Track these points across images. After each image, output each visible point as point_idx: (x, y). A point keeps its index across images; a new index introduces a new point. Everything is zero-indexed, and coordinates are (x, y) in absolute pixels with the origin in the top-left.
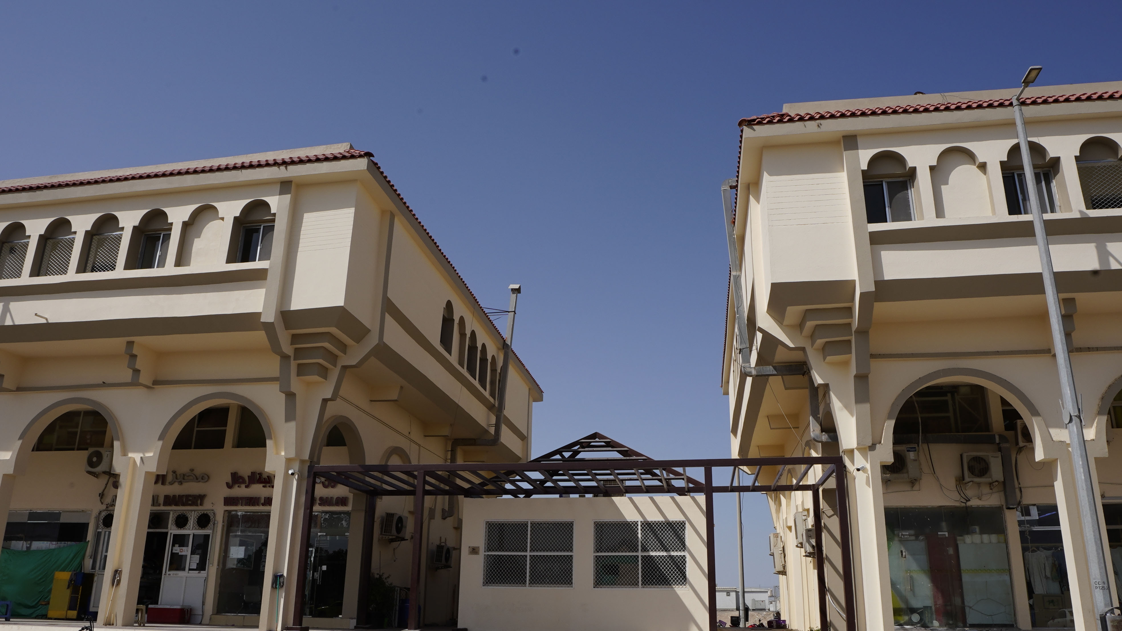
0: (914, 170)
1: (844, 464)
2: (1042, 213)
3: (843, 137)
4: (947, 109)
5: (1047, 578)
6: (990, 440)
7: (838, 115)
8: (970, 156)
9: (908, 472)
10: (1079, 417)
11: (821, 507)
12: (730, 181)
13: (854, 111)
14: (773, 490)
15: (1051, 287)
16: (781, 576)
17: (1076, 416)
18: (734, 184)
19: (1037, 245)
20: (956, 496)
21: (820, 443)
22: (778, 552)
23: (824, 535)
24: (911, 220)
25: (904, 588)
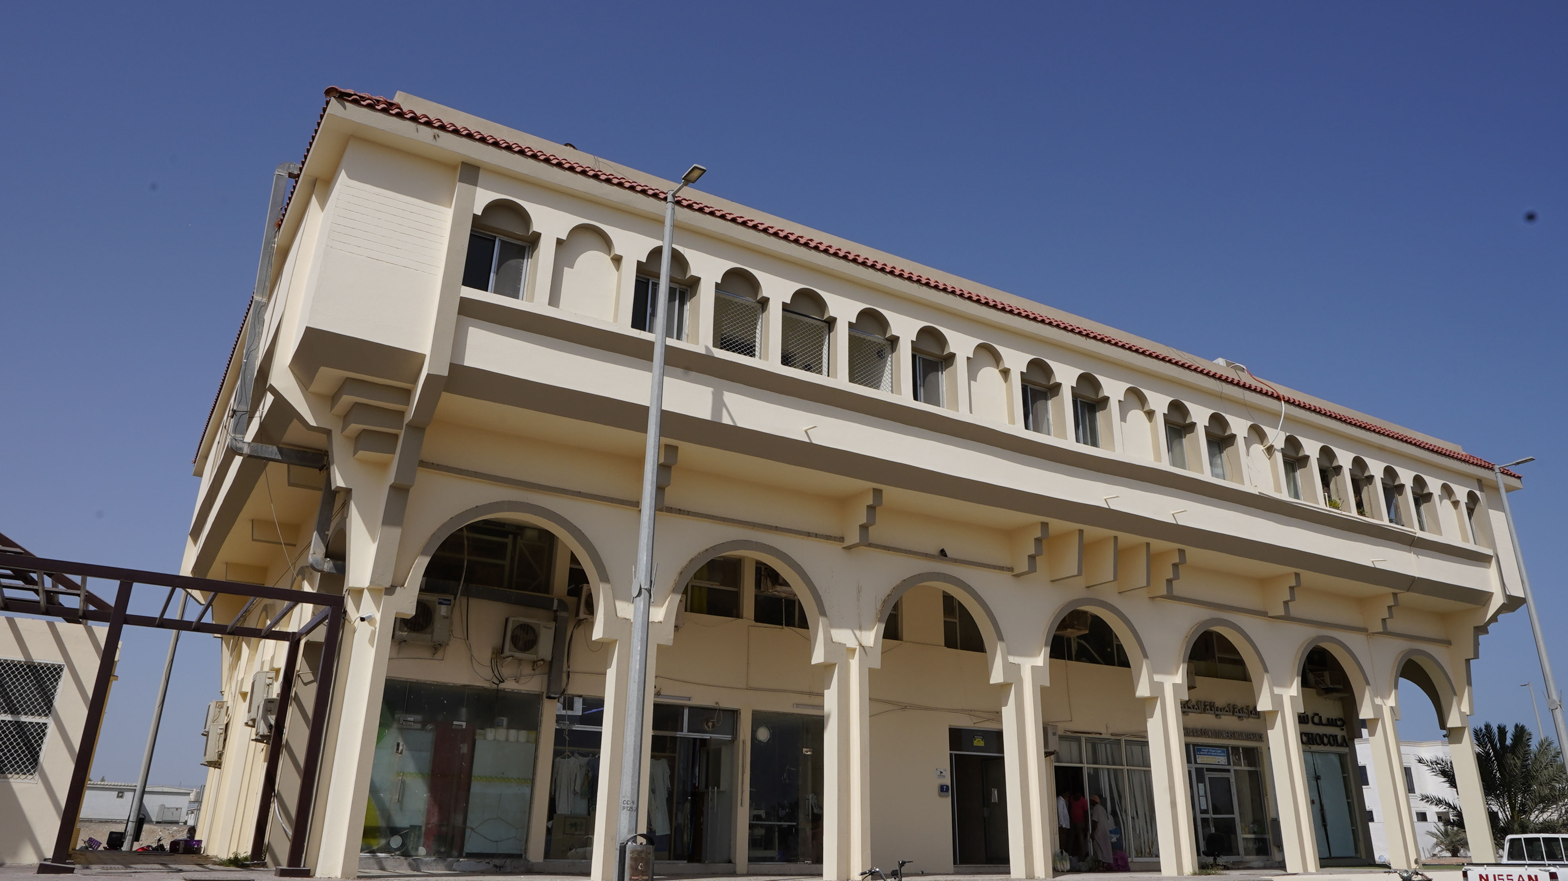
0: (537, 236)
1: (344, 609)
2: (666, 336)
3: (463, 163)
4: (596, 177)
5: (575, 793)
6: (546, 605)
7: (464, 133)
8: (606, 242)
9: (432, 633)
10: (649, 591)
11: (298, 668)
12: (293, 166)
13: (485, 136)
14: (229, 634)
15: (654, 426)
16: (211, 769)
17: (646, 589)
18: (296, 172)
19: (651, 372)
20: (487, 673)
21: (319, 574)
22: (215, 731)
23: (292, 711)
24: (517, 298)
25: (389, 797)
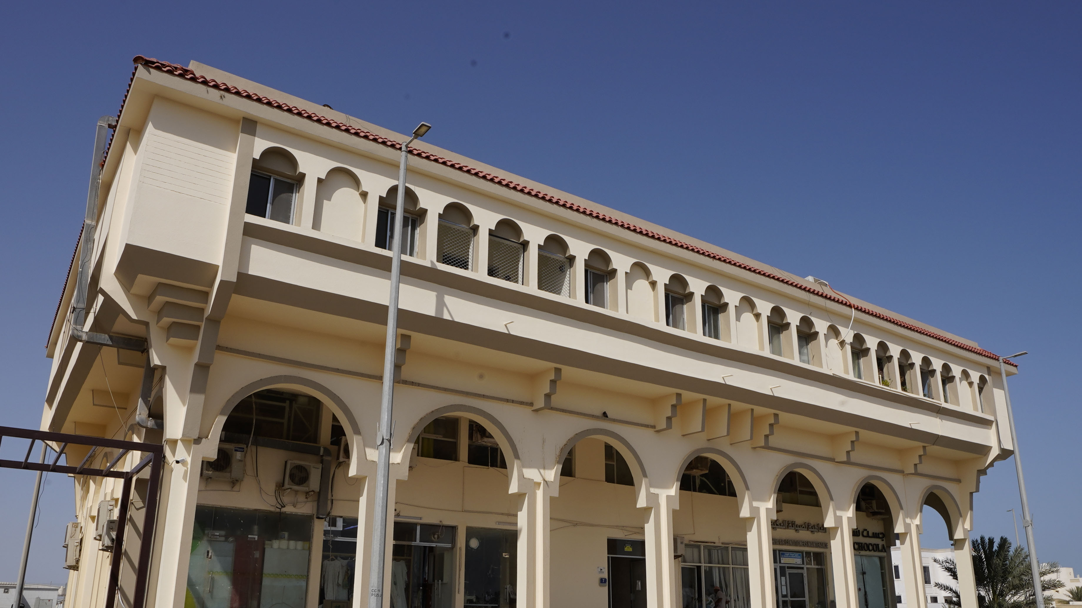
0: (303, 176)
1: (164, 455)
2: (401, 253)
3: (243, 118)
4: (347, 131)
5: (338, 585)
6: (315, 452)
7: (244, 94)
8: (356, 182)
9: (230, 472)
10: (390, 441)
11: (131, 497)
12: (110, 119)
13: (261, 97)
14: (79, 473)
15: (393, 320)
16: (71, 571)
17: (387, 439)
18: (114, 124)
19: (390, 280)
20: (273, 501)
21: (145, 429)
22: (73, 544)
23: (128, 529)
24: (288, 223)
25: (202, 589)
